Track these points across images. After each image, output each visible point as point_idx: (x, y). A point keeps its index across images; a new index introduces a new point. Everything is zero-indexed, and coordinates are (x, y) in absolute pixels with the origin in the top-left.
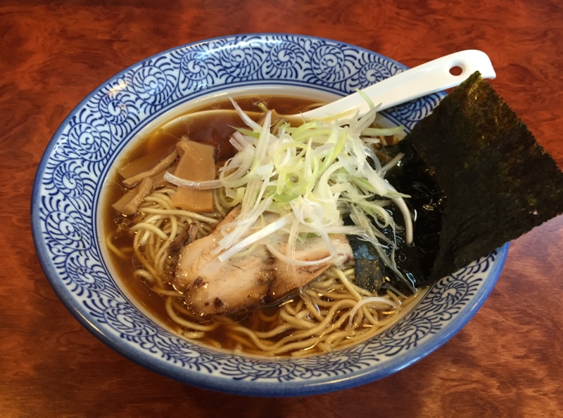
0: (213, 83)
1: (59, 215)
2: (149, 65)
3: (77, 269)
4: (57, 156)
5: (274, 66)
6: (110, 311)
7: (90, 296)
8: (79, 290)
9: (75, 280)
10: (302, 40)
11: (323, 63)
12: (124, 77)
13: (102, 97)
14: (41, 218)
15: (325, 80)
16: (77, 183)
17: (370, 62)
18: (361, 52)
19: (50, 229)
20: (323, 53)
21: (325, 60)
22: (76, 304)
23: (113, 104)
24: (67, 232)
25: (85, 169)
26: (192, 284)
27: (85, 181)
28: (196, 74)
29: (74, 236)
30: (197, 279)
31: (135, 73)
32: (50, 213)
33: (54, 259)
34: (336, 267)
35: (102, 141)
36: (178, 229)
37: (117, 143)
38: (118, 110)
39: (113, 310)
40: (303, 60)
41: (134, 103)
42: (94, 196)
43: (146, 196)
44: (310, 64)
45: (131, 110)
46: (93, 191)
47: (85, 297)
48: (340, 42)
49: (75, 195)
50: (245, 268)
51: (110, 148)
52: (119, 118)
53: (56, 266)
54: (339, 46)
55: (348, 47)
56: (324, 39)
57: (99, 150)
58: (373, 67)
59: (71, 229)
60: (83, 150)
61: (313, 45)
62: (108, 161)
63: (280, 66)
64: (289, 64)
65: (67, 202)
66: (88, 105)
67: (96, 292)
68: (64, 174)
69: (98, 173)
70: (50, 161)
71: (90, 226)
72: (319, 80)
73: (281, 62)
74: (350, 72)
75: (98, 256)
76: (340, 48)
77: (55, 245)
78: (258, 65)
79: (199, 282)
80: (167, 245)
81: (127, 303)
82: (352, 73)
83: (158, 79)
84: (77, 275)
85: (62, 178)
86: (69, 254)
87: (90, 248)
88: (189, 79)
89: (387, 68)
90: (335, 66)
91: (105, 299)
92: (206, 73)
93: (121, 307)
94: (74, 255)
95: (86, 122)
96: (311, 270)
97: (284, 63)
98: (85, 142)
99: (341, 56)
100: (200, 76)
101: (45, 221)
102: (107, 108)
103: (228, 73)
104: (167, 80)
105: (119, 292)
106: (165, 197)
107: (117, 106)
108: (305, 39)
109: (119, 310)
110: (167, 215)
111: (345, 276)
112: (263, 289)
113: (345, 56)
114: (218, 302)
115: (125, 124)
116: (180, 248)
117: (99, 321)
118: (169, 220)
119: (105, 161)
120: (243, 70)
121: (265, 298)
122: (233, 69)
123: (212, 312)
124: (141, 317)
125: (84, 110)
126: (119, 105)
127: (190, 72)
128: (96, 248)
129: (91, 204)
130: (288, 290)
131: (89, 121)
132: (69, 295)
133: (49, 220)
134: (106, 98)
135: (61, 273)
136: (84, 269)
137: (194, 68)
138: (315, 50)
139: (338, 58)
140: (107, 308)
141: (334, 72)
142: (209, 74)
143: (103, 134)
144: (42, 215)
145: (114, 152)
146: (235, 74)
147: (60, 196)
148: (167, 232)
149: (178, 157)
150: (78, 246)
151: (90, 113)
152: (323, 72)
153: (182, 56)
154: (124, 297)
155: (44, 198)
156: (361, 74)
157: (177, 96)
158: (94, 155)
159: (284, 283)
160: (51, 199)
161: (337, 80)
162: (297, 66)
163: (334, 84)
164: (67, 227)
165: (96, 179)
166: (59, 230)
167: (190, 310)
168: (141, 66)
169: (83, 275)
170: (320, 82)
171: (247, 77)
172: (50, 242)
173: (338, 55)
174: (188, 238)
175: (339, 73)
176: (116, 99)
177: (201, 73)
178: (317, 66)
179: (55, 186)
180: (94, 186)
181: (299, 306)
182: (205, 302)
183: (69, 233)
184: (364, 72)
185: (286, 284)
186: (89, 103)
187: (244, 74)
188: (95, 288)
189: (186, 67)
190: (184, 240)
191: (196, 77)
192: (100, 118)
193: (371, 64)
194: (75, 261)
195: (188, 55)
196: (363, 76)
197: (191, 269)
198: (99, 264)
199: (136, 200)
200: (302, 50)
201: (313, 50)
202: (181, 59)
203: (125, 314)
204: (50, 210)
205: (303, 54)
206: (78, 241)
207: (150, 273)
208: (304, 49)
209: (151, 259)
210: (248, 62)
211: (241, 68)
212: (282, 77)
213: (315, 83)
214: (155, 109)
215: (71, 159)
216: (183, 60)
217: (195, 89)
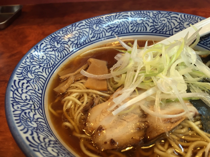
0: (105, 35)
1: (22, 90)
2: (75, 26)
3: (27, 119)
4: (26, 62)
5: (135, 26)
6: (43, 144)
7: (32, 134)
8: (26, 130)
9: (24, 124)
10: (148, 12)
11: (160, 22)
12: (63, 30)
13: (52, 38)
14: (12, 90)
15: (161, 30)
16: (35, 76)
17: (185, 18)
18: (180, 14)
19: (15, 96)
20: (159, 17)
21: (161, 20)
22: (21, 138)
23: (57, 42)
24: (25, 99)
25: (41, 70)
26: (96, 130)
27: (40, 76)
28: (97, 31)
29: (29, 101)
30: (100, 127)
31: (68, 29)
32: (17, 88)
33: (14, 112)
34: (188, 120)
35: (50, 59)
36: (88, 100)
37: (58, 61)
38: (59, 45)
39: (45, 144)
40: (149, 22)
41: (67, 43)
42: (44, 84)
43: (71, 84)
44: (153, 23)
45: (66, 46)
46: (44, 82)
47: (28, 135)
48: (168, 12)
49: (33, 82)
50: (128, 120)
51: (55, 63)
52: (60, 49)
53: (14, 115)
54: (168, 13)
55: (172, 13)
56: (160, 11)
57: (49, 63)
58: (187, 20)
59: (28, 98)
60: (40, 61)
61: (154, 14)
62: (53, 68)
63: (138, 26)
64: (142, 24)
65: (28, 84)
66: (45, 42)
67: (36, 132)
68: (29, 71)
69: (48, 74)
70: (22, 64)
71: (40, 99)
72: (158, 31)
73: (138, 24)
74: (174, 25)
75: (43, 114)
76: (168, 14)
77: (16, 104)
78: (127, 26)
79: (100, 129)
80: (81, 108)
81: (57, 141)
82: (176, 25)
83: (79, 32)
84: (26, 122)
85: (27, 73)
86: (24, 110)
87: (39, 109)
88: (94, 33)
89: (195, 20)
90: (166, 23)
91: (42, 137)
92: (102, 30)
93: (52, 142)
94: (27, 111)
95: (43, 49)
96: (172, 121)
97: (140, 24)
98: (42, 58)
99: (169, 17)
100: (99, 32)
101: (14, 92)
102: (54, 44)
103: (112, 30)
104: (83, 33)
105: (52, 134)
106: (81, 84)
107: (59, 43)
108: (150, 12)
109: (50, 144)
110: (82, 93)
111: (196, 126)
112: (141, 133)
113: (171, 17)
114: (112, 142)
115: (63, 52)
116: (89, 109)
117: (34, 150)
118: (83, 95)
119: (52, 68)
120: (120, 29)
121: (143, 139)
122: (115, 28)
123: (109, 148)
124: (64, 150)
125: (43, 43)
126: (60, 43)
127: (94, 30)
128: (42, 110)
129: (42, 88)
130: (159, 134)
131: (45, 48)
132: (18, 133)
133: (16, 92)
134: (54, 39)
135: (16, 120)
136: (32, 119)
137: (96, 28)
138: (155, 16)
139: (167, 19)
140: (41, 142)
141: (166, 26)
142: (103, 31)
143: (51, 56)
144: (12, 89)
145: (56, 65)
146: (116, 31)
147: (25, 81)
148: (82, 101)
149: (88, 66)
150: (31, 107)
151: (45, 45)
152: (160, 27)
153: (91, 22)
154: (55, 137)
155: (15, 81)
156: (181, 25)
157: (88, 41)
158: (46, 65)
159: (155, 129)
160: (19, 82)
161: (168, 30)
162: (146, 25)
163: (166, 32)
164: (26, 97)
165: (46, 76)
166: (21, 97)
167: (95, 147)
168: (71, 26)
169: (31, 122)
170: (158, 32)
171: (122, 32)
172: (14, 102)
173: (167, 17)
174: (94, 104)
175: (168, 26)
176: (59, 40)
177: (100, 30)
178: (157, 24)
179: (23, 76)
180: (45, 79)
181: (166, 146)
182: (104, 141)
183: (27, 100)
184: (183, 24)
185: (156, 130)
186: (45, 41)
187: (120, 31)
188: (37, 130)
189: (92, 27)
190: (92, 104)
191: (97, 32)
192: (50, 48)
193: (186, 19)
194: (27, 114)
195: (94, 22)
196: (182, 26)
197: (96, 121)
198: (43, 118)
199: (66, 86)
200: (149, 17)
201: (154, 17)
202: (90, 24)
203: (53, 147)
204: (18, 87)
205: (149, 19)
206: (31, 104)
207: (72, 124)
208: (150, 16)
209: (72, 116)
210: (122, 24)
211: (119, 28)
212: (139, 31)
213: (156, 33)
214: (77, 46)
215: (33, 64)
216: (91, 24)
217: (97, 38)
